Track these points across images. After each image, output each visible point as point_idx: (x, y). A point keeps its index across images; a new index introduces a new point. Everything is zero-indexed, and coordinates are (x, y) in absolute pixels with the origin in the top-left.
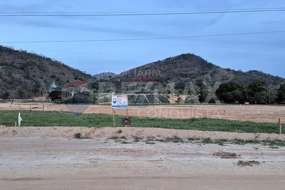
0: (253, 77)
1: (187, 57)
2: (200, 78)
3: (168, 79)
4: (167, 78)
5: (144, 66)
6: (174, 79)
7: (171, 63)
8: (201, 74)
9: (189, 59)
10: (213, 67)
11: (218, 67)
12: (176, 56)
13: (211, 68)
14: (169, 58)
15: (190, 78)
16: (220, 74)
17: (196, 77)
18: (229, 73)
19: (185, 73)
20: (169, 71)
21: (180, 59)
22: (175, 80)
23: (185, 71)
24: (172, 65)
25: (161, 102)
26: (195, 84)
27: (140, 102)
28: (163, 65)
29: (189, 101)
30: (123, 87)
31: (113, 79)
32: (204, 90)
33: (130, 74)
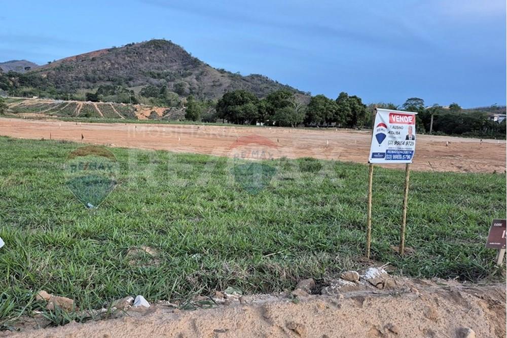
0: (257, 84)
1: (161, 45)
2: (181, 82)
3: (130, 80)
4: (128, 78)
5: (88, 53)
6: (139, 80)
7: (134, 53)
8: (182, 76)
9: (163, 50)
10: (200, 64)
11: (208, 65)
12: (143, 42)
13: (197, 67)
14: (132, 44)
15: (165, 81)
16: (210, 77)
17: (174, 79)
18: (222, 76)
19: (157, 71)
20: (131, 67)
21: (149, 48)
22: (141, 82)
23: (157, 68)
24: (136, 56)
25: (123, 118)
26: (173, 91)
27: (87, 115)
28: (121, 55)
29: (169, 118)
30: (53, 88)
31: (33, 72)
32: (194, 101)
33: (64, 66)
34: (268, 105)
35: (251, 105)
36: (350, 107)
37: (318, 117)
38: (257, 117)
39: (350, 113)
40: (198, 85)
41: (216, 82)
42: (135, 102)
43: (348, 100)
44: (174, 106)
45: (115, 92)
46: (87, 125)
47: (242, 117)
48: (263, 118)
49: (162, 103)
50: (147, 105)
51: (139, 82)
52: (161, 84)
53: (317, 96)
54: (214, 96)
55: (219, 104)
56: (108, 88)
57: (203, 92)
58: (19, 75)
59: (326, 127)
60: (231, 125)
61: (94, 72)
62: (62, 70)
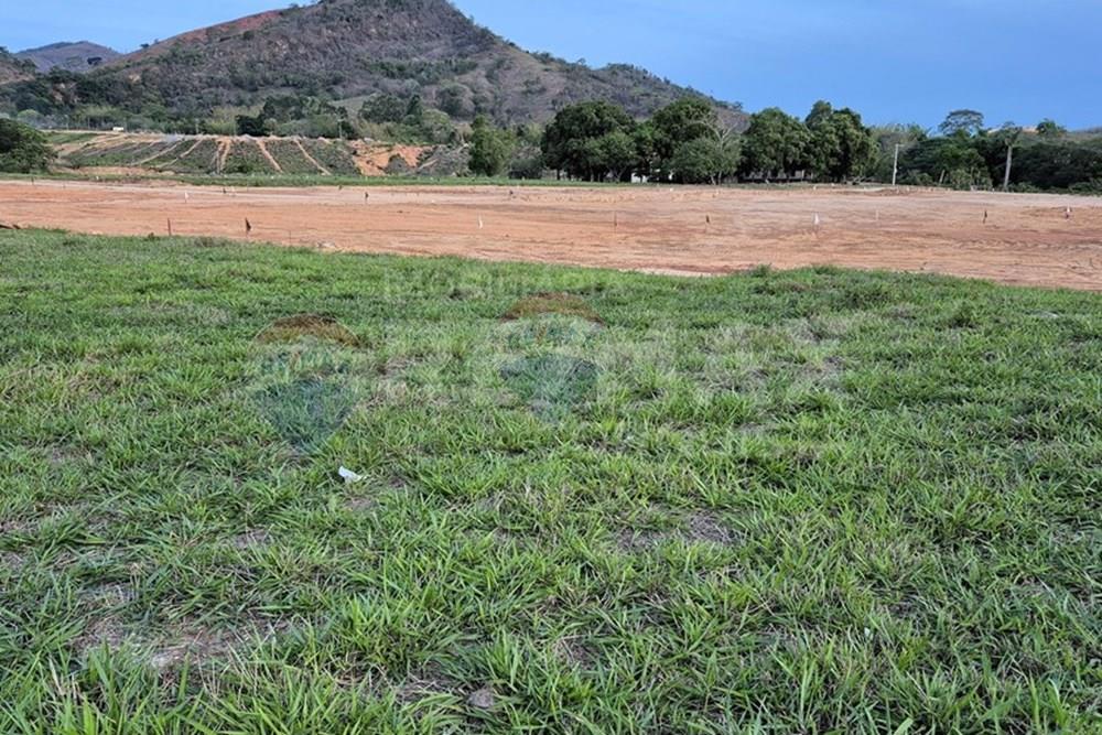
0: (623, 86)
2: (452, 85)
3: (335, 83)
4: (331, 78)
5: (234, 22)
6: (357, 83)
7: (341, 19)
8: (456, 70)
9: (409, 9)
10: (494, 43)
11: (512, 44)
13: (488, 49)
15: (417, 84)
16: (520, 73)
17: (437, 79)
18: (546, 70)
19: (395, 62)
20: (337, 52)
22: (362, 87)
23: (396, 53)
24: (345, 27)
25: (326, 172)
26: (437, 107)
27: (243, 168)
28: (311, 23)
29: (432, 170)
30: (158, 107)
31: (108, 70)
32: (486, 129)
33: (179, 54)
34: (659, 135)
35: (619, 136)
36: (836, 134)
37: (767, 160)
38: (633, 163)
39: (838, 148)
40: (492, 92)
41: (533, 83)
42: (352, 134)
43: (831, 118)
44: (440, 143)
45: (304, 112)
46: (248, 192)
47: (600, 165)
48: (647, 165)
49: (415, 134)
50: (379, 142)
51: (356, 86)
52: (406, 91)
53: (764, 112)
54: (530, 117)
55: (548, 137)
56: (286, 103)
57: (505, 108)
58: (76, 78)
59: (784, 181)
60: (576, 183)
61: (251, 65)
62: (177, 63)
